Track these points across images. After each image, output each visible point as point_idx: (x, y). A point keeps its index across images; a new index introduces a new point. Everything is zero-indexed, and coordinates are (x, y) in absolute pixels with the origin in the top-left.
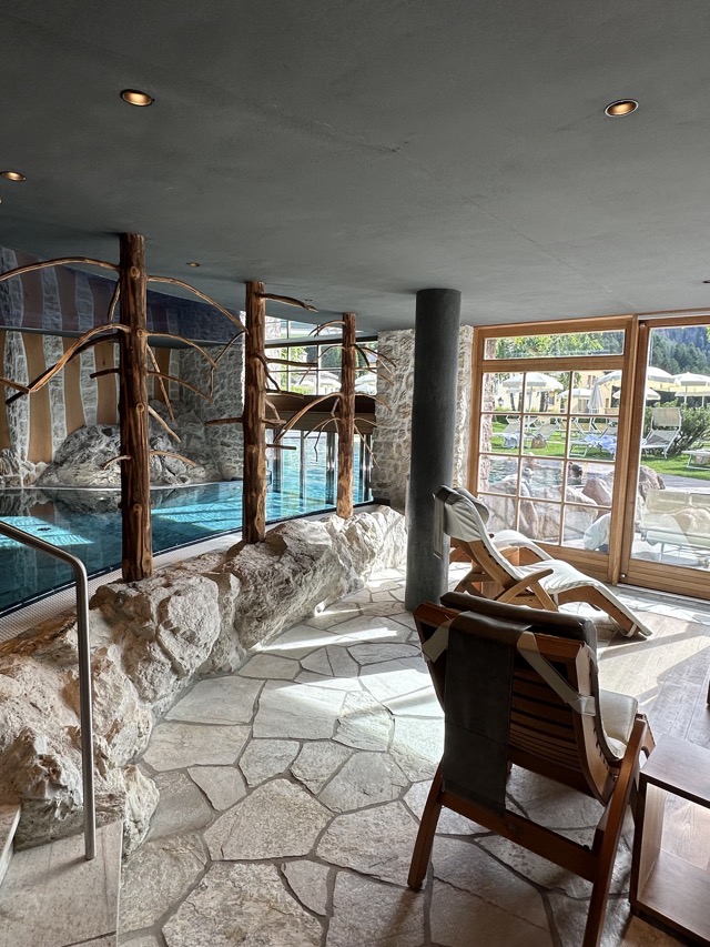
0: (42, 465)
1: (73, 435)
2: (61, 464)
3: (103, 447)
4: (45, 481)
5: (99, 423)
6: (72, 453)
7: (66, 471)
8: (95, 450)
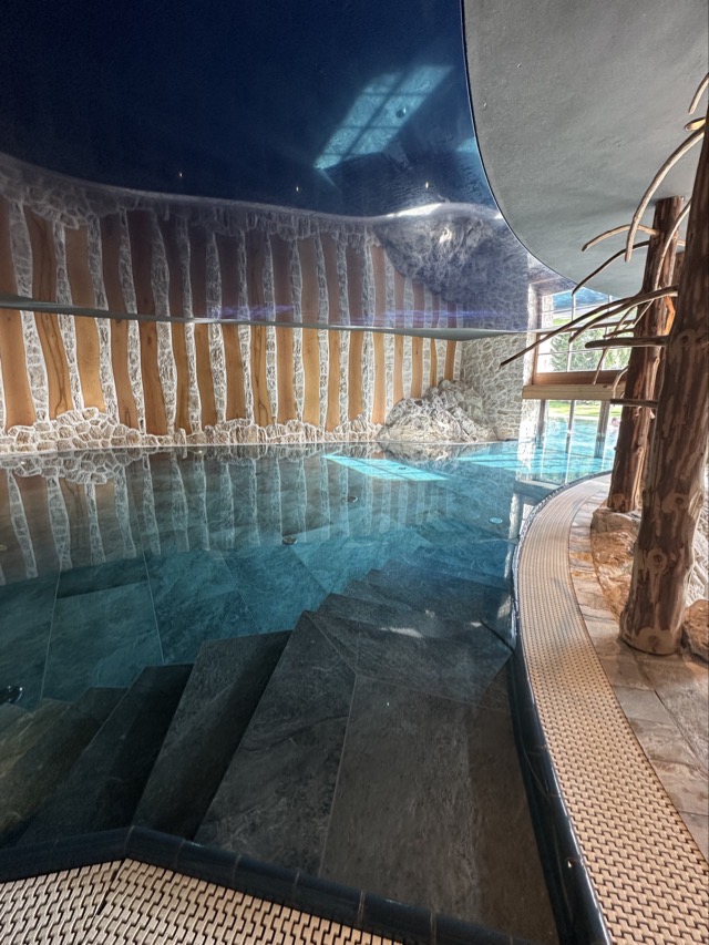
0: (379, 426)
1: (397, 405)
2: (391, 425)
3: (419, 413)
4: (382, 437)
5: (412, 397)
6: (398, 418)
7: (395, 430)
8: (413, 416)
